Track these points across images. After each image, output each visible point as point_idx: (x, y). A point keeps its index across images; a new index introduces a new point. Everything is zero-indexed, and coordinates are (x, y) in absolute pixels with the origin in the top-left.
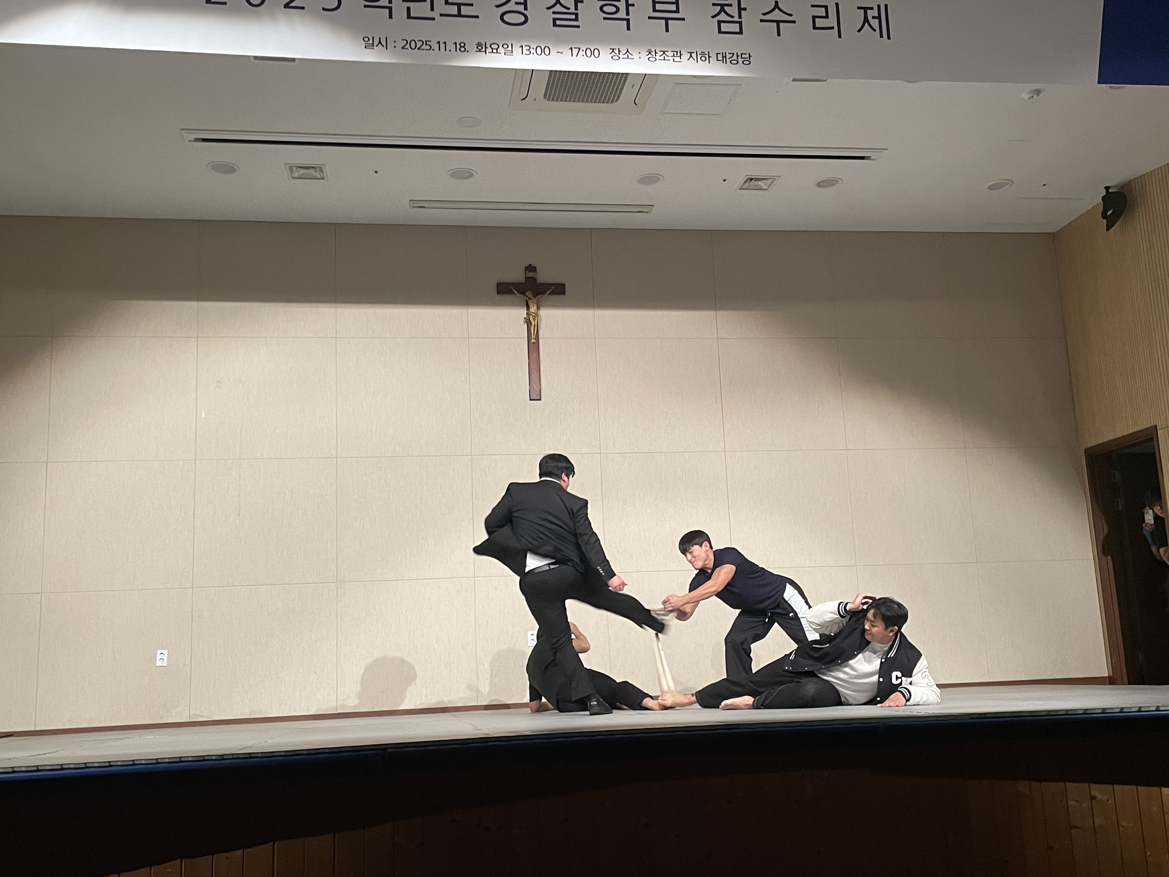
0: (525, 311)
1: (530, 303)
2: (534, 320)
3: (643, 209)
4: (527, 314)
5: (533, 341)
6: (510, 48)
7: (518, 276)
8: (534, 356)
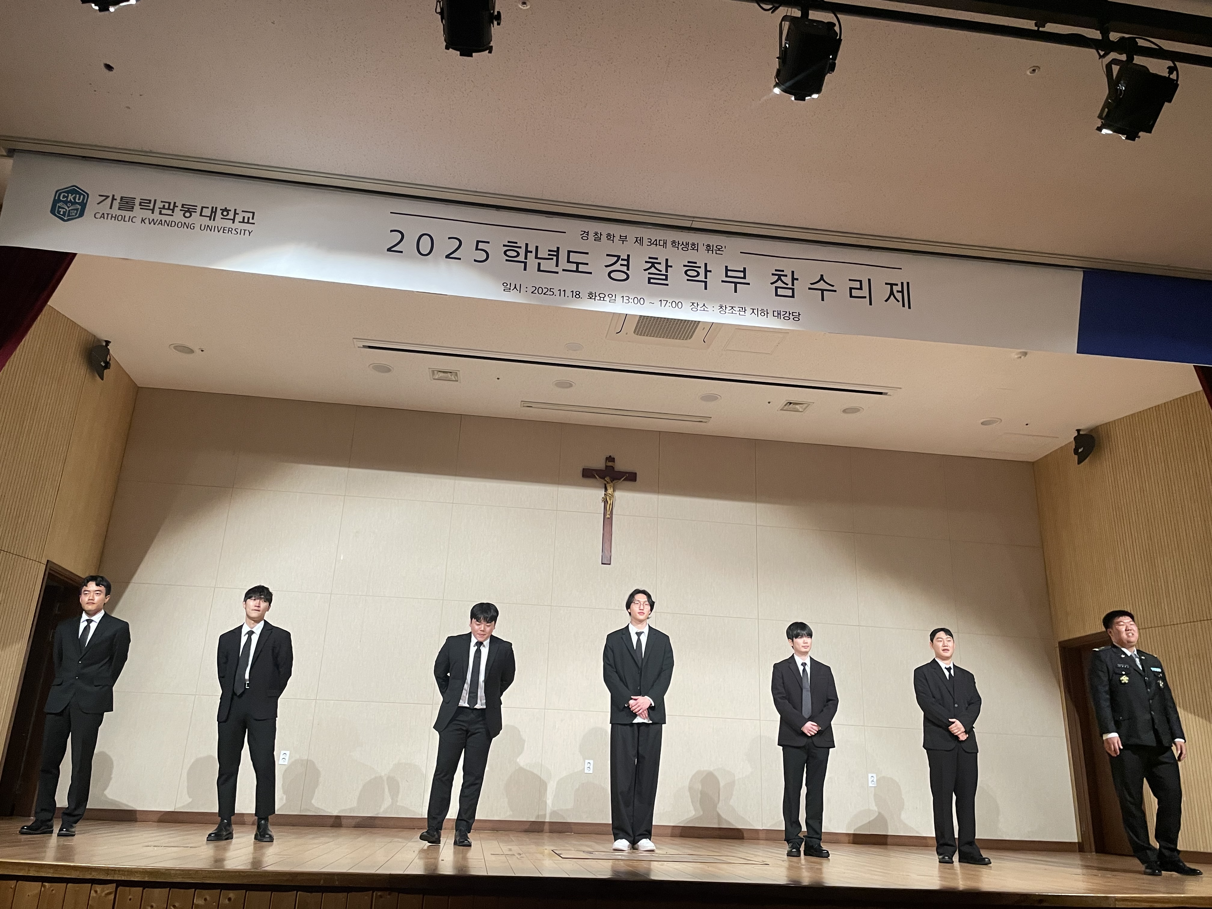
0: (604, 492)
1: (608, 485)
2: (610, 500)
3: (702, 420)
4: (605, 494)
5: (608, 516)
6: (614, 298)
7: (600, 464)
8: (607, 528)
